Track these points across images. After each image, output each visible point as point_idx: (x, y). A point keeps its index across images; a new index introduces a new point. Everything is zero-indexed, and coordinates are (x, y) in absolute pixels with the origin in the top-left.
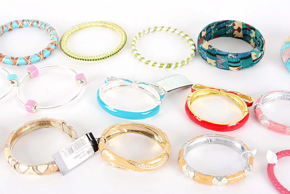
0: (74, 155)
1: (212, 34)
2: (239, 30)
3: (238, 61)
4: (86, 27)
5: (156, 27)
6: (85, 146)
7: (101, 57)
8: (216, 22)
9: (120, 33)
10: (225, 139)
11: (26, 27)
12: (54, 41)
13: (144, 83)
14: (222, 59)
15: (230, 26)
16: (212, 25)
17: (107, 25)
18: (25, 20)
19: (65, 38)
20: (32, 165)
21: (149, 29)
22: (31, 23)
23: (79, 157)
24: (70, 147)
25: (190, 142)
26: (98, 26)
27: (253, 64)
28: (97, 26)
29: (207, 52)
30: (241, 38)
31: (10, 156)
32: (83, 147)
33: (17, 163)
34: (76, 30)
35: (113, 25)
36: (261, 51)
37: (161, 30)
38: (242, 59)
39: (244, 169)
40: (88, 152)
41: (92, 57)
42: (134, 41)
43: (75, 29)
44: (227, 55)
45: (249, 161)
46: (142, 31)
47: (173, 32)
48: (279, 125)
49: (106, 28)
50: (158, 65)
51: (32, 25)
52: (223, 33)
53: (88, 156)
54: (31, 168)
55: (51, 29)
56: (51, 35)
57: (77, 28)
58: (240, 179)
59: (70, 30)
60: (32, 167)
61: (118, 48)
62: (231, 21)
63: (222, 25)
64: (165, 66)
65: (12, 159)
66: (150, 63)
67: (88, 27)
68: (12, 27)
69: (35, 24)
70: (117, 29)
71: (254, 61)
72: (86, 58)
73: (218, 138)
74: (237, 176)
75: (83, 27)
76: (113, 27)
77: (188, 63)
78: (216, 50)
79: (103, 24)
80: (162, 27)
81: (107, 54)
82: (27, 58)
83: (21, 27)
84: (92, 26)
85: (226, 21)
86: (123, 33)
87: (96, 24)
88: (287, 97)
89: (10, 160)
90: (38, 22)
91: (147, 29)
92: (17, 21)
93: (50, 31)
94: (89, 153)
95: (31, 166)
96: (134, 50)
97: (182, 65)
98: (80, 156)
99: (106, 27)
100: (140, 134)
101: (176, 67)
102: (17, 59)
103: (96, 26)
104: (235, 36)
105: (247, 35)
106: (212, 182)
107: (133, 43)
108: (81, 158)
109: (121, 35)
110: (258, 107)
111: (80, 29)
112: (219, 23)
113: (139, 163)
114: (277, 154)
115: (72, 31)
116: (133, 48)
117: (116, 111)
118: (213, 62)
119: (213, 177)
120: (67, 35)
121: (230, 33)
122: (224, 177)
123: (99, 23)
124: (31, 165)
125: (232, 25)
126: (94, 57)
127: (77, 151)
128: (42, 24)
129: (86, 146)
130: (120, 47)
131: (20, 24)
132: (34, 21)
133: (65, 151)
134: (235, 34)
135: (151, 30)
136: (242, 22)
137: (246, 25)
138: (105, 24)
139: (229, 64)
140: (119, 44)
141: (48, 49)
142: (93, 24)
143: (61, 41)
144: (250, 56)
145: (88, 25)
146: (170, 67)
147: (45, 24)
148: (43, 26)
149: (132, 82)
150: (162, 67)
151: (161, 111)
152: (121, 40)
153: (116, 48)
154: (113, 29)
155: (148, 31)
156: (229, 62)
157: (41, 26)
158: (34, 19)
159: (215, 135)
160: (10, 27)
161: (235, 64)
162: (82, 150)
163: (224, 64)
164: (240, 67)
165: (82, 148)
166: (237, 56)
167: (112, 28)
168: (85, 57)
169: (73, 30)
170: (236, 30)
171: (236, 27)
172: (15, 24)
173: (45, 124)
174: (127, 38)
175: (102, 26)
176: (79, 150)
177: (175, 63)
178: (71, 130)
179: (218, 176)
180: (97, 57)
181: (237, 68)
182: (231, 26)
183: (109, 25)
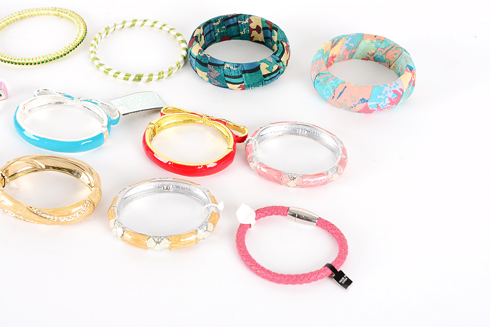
1: (217, 34)
2: (258, 29)
3: (239, 75)
4: (32, 16)
5: (135, 21)
7: (39, 60)
8: (222, 16)
9: (78, 26)
10: (188, 187)
13: (90, 101)
14: (216, 72)
15: (245, 22)
16: (216, 20)
17: (63, 14)
21: (124, 22)
25: (131, 187)
27: (265, 81)
28: (49, 14)
29: (197, 59)
30: (262, 43)
34: (15, 20)
35: (72, 14)
36: (278, 62)
37: (142, 25)
38: (244, 72)
39: (197, 229)
41: (25, 60)
42: (95, 39)
43: (14, 18)
44: (223, 65)
45: (208, 218)
46: (111, 25)
47: (161, 28)
48: (272, 171)
49: (62, 19)
50: (122, 76)
52: (234, 34)
57: (16, 17)
58: (190, 243)
59: (5, 19)
61: (69, 48)
62: (245, 15)
63: (231, 21)
64: (132, 78)
66: (110, 72)
67: (34, 15)
70: (75, 21)
71: (265, 76)
73: (178, 184)
74: (184, 238)
75: (26, 15)
76: (71, 18)
77: (169, 75)
78: (208, 56)
79: (57, 12)
80: (144, 21)
81: (49, 56)
84: (42, 14)
85: (237, 16)
86: (82, 26)
87: (48, 12)
88: (303, 132)
91: (120, 22)
96: (92, 52)
97: (159, 78)
99: (61, 17)
100: (65, 173)
101: (149, 80)
104: (254, 40)
105: (269, 38)
106: (146, 245)
107: (93, 42)
109: (78, 28)
110: (250, 142)
111: (22, 18)
112: (226, 19)
113: (44, 212)
114: (257, 212)
115: (8, 21)
116: (92, 49)
117: (38, 139)
118: (204, 74)
119: (148, 237)
121: (246, 34)
122: (165, 237)
123: (52, 10)
125: (247, 21)
126: (29, 60)
130: (71, 47)
134: (254, 37)
135: (127, 24)
136: (262, 18)
137: (267, 22)
138: (59, 12)
139: (227, 79)
140: (72, 42)
142: (42, 12)
144: (258, 68)
145: (35, 13)
146: (140, 80)
149: (72, 98)
150: (127, 79)
151: (108, 143)
152: (76, 37)
153: (64, 48)
154: (70, 20)
155: (122, 26)
156: (225, 76)
159: (171, 179)
161: (235, 79)
163: (219, 79)
164: (243, 84)
166: (237, 67)
168: (15, 59)
169: (10, 19)
170: (254, 30)
171: (253, 26)
174: (87, 34)
175: (56, 15)
177: (148, 75)
179: (156, 237)
180: (33, 59)
181: (239, 85)
182: (247, 23)
183: (65, 14)
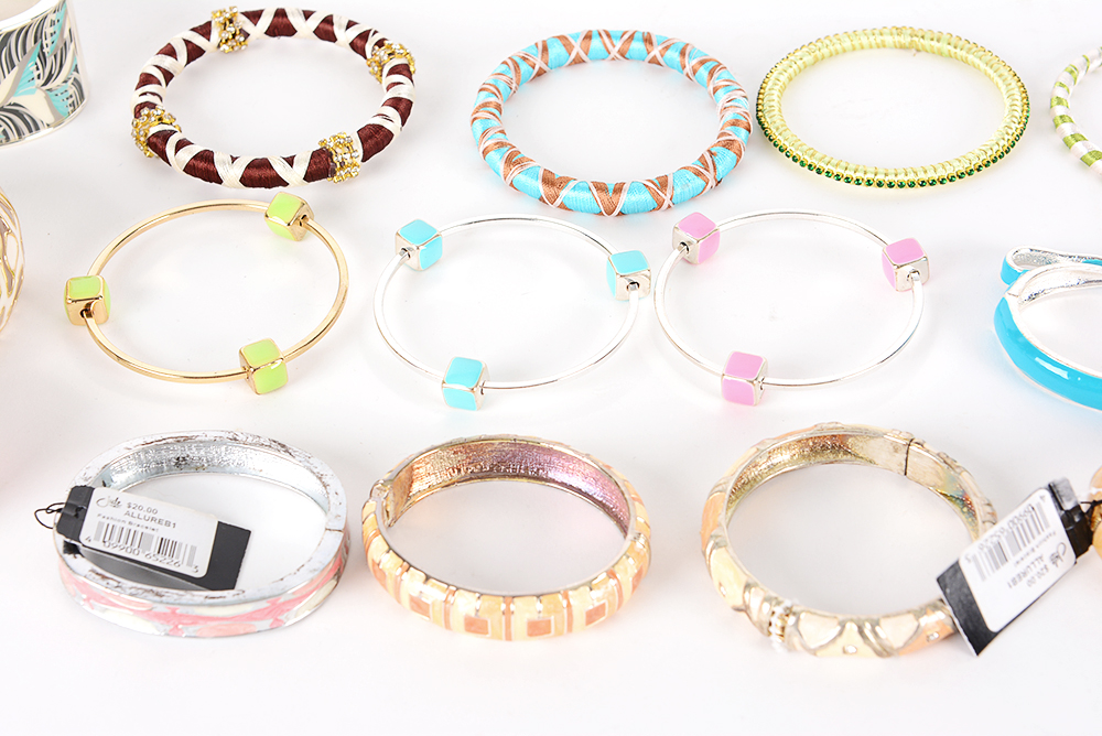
0: (1009, 570)
6: (1043, 535)
7: (952, 172)
9: (990, 71)
11: (596, 59)
12: (739, 110)
17: (926, 43)
18: (595, 34)
19: (775, 97)
20: (854, 617)
22: (619, 44)
23: (1025, 580)
24: (995, 539)
26: (884, 46)
28: (882, 46)
31: (750, 581)
32: (1039, 538)
33: (789, 612)
35: (954, 41)
40: (1055, 558)
41: (916, 173)
42: (1059, 101)
46: (1078, 62)
49: (919, 55)
51: (622, 54)
53: (1054, 572)
54: (852, 628)
55: (710, 65)
56: (715, 90)
60: (856, 628)
65: (762, 593)
68: (547, 64)
69: (637, 46)
70: (972, 58)
72: (891, 178)
75: (825, 51)
79: (909, 39)
82: (656, 182)
83: (578, 61)
84: (862, 48)
86: (1003, 71)
87: (879, 39)
89: (754, 599)
90: (648, 40)
91: (1095, 52)
92: (562, 38)
93: (711, 73)
94: (1059, 562)
95: (852, 620)
96: (1076, 140)
98: (1028, 577)
99: (918, 51)
102: (618, 189)
103: (878, 47)
107: (1060, 110)
108: (1031, 582)
109: (999, 79)
111: (816, 61)
115: (791, 71)
116: (1067, 129)
120: (777, 87)
123: (892, 34)
124: (849, 616)
127: (1018, 557)
128: (667, 48)
129: (1047, 532)
131: (577, 49)
132: (632, 37)
133: (978, 556)
138: (915, 39)
141: (729, 144)
142: (864, 40)
143: (760, 114)
145: (847, 44)
147: (682, 46)
148: (673, 55)
152: (1008, 100)
157: (662, 56)
158: (631, 30)
160: (539, 64)
162: (1033, 550)
165: (1034, 543)
167: (946, 52)
168: (886, 175)
172: (557, 50)
173: (824, 448)
174: (1027, 90)
175: (902, 47)
176: (1025, 550)
178: (958, 470)
183: (933, 43)
